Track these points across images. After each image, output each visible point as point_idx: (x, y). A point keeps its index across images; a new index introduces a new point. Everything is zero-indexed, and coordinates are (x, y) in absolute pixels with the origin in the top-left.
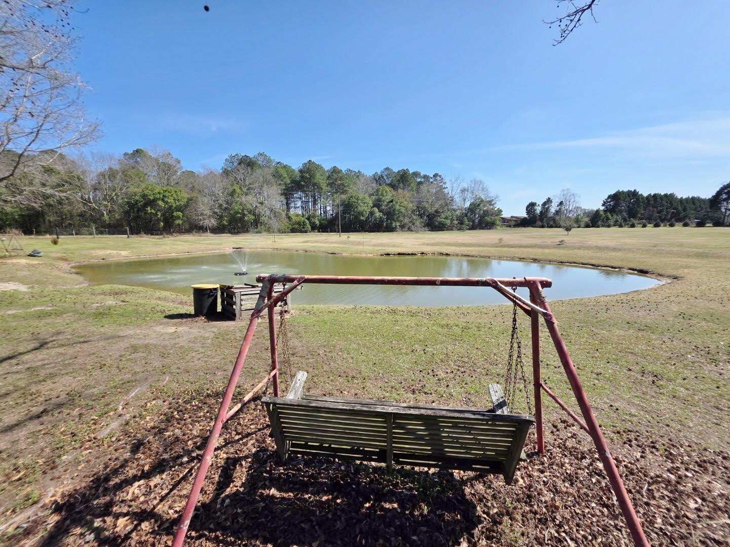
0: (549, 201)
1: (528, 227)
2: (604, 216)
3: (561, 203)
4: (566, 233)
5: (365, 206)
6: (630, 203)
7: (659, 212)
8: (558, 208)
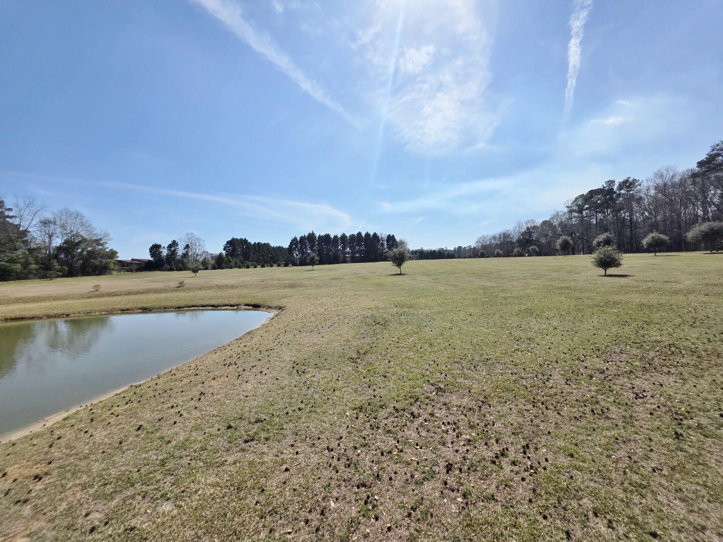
0: (174, 244)
2: (226, 259)
3: (187, 246)
4: (193, 275)
6: (243, 248)
7: (263, 256)
8: (184, 251)
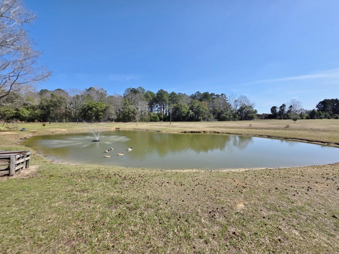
0: (284, 105)
1: (272, 119)
2: (318, 113)
3: (291, 107)
4: (294, 122)
5: (185, 109)
6: (334, 106)
8: (289, 109)
